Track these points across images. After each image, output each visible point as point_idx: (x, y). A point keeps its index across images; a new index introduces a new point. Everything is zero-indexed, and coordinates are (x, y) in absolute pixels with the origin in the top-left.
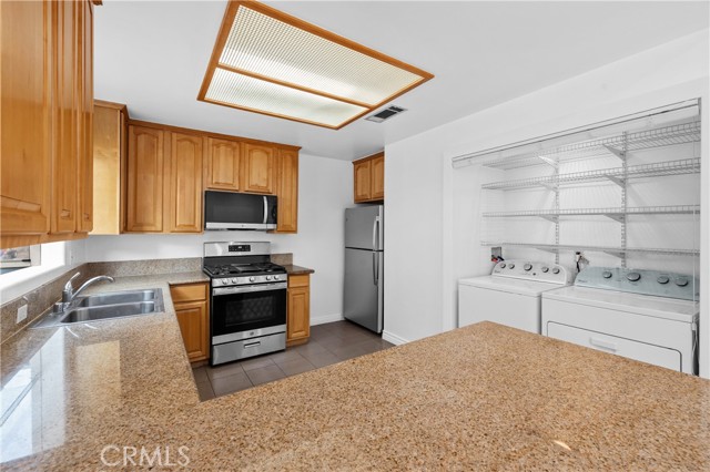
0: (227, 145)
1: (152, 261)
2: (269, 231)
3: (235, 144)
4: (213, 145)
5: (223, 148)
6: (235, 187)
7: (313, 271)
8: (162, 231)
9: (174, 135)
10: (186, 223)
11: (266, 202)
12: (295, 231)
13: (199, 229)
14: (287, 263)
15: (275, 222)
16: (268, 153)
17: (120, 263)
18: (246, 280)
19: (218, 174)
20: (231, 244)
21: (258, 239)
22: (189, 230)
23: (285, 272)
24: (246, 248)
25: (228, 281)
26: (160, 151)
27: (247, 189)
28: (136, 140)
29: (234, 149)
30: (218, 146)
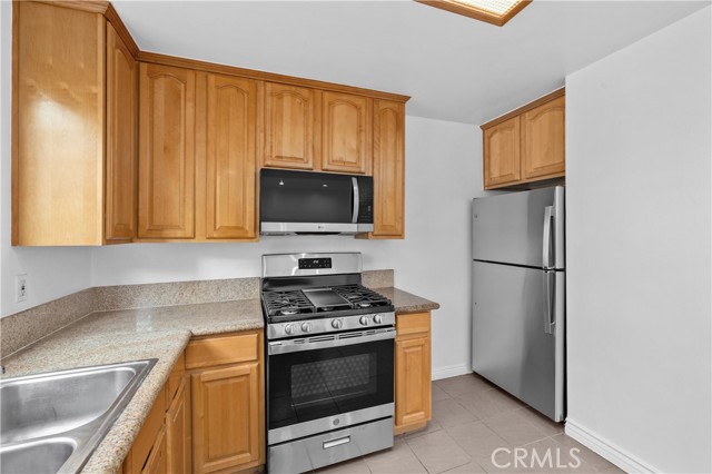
0: (294, 95)
1: (186, 284)
2: (359, 235)
3: (305, 92)
4: (272, 94)
5: (287, 100)
6: (308, 165)
7: (436, 306)
8: (194, 238)
9: (212, 78)
10: (233, 224)
11: (356, 188)
12: (400, 236)
13: (251, 234)
14: (386, 284)
15: (371, 221)
16: (357, 108)
17: (141, 287)
18: (326, 324)
19: (280, 143)
20: (303, 256)
21: (344, 249)
22: (236, 235)
23: (391, 309)
24: (326, 263)
25: (295, 328)
26: (190, 105)
27: (326, 166)
28: (152, 87)
29: (305, 101)
30: (280, 96)
